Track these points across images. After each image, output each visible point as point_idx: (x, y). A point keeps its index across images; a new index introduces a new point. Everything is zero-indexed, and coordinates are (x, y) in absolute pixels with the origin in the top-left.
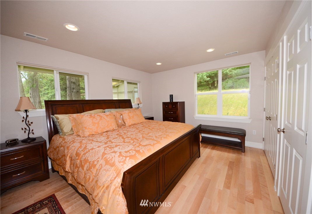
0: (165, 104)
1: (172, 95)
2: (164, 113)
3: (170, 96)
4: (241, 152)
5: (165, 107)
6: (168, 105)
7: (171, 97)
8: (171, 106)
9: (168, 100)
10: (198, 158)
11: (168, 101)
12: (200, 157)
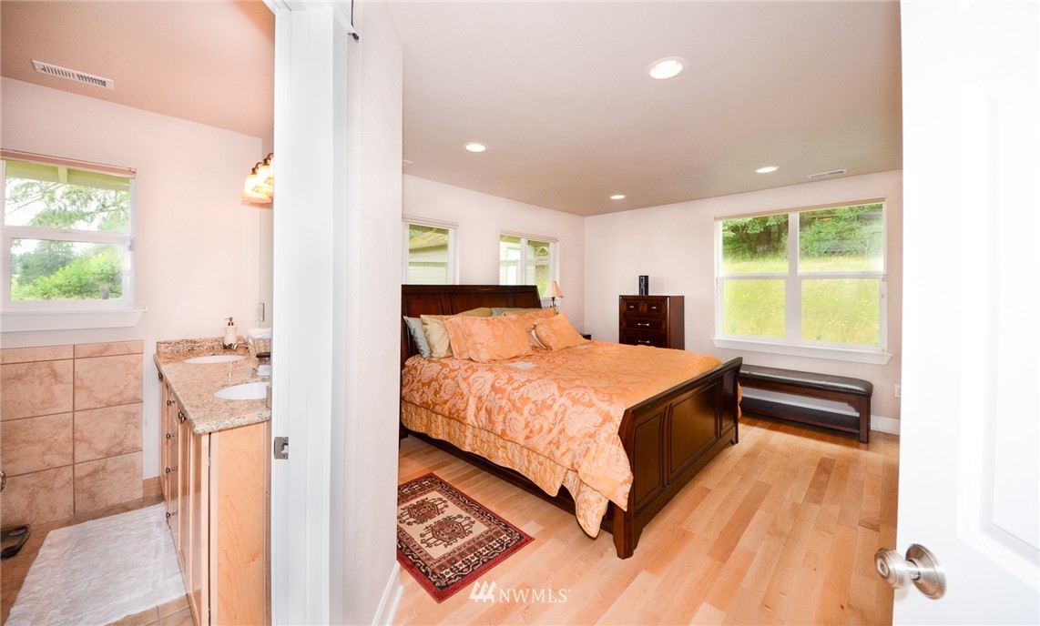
0: (626, 301)
1: (647, 277)
2: (624, 324)
3: (641, 280)
4: (855, 442)
5: (628, 308)
6: (636, 305)
7: (644, 281)
8: (646, 308)
9: (634, 291)
10: (733, 444)
11: (636, 292)
12: (737, 442)
